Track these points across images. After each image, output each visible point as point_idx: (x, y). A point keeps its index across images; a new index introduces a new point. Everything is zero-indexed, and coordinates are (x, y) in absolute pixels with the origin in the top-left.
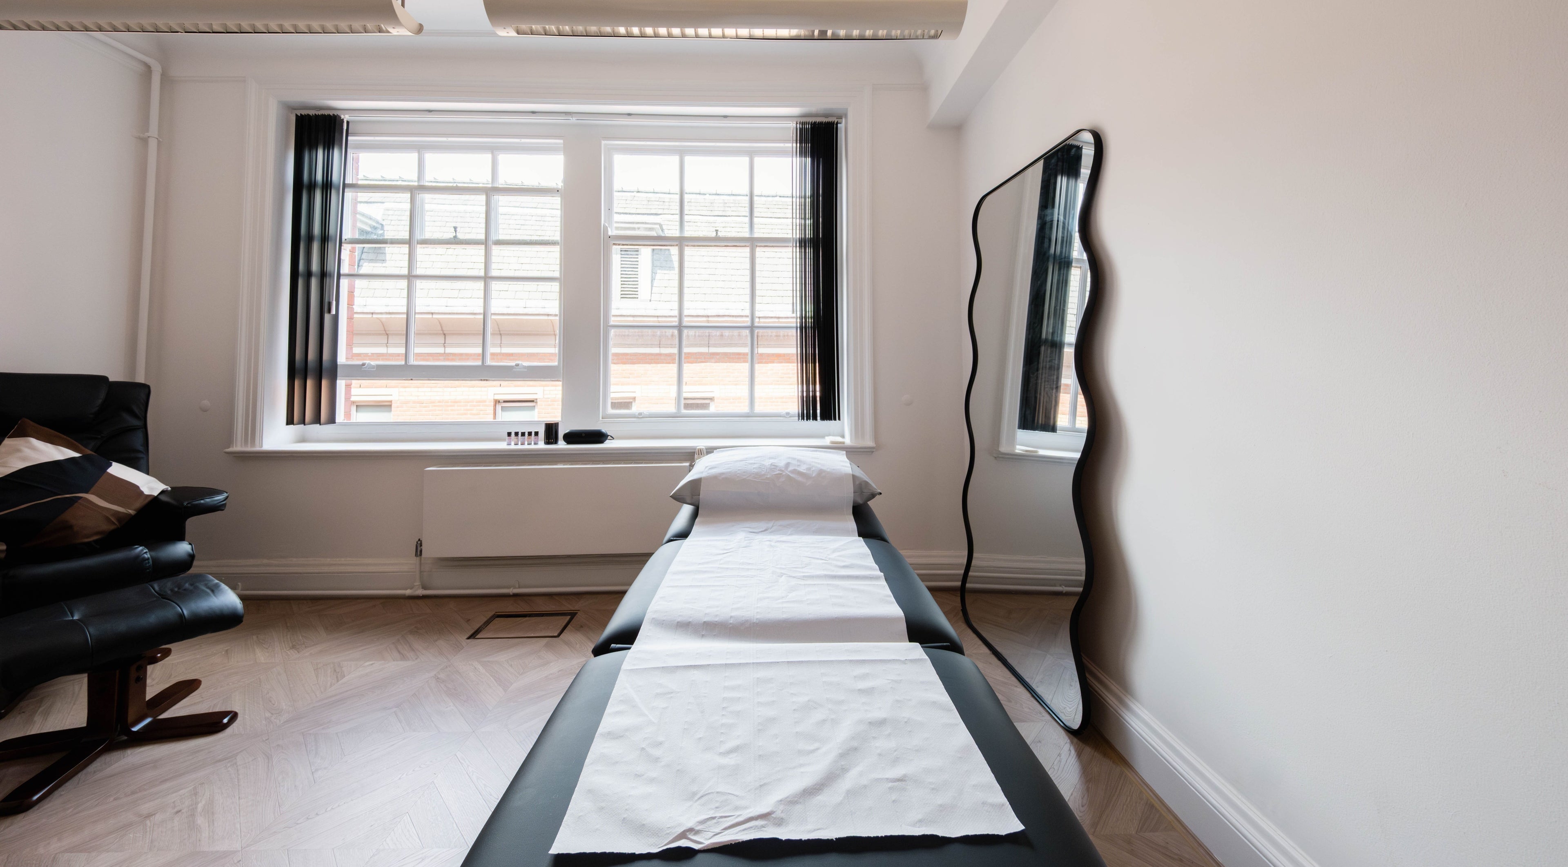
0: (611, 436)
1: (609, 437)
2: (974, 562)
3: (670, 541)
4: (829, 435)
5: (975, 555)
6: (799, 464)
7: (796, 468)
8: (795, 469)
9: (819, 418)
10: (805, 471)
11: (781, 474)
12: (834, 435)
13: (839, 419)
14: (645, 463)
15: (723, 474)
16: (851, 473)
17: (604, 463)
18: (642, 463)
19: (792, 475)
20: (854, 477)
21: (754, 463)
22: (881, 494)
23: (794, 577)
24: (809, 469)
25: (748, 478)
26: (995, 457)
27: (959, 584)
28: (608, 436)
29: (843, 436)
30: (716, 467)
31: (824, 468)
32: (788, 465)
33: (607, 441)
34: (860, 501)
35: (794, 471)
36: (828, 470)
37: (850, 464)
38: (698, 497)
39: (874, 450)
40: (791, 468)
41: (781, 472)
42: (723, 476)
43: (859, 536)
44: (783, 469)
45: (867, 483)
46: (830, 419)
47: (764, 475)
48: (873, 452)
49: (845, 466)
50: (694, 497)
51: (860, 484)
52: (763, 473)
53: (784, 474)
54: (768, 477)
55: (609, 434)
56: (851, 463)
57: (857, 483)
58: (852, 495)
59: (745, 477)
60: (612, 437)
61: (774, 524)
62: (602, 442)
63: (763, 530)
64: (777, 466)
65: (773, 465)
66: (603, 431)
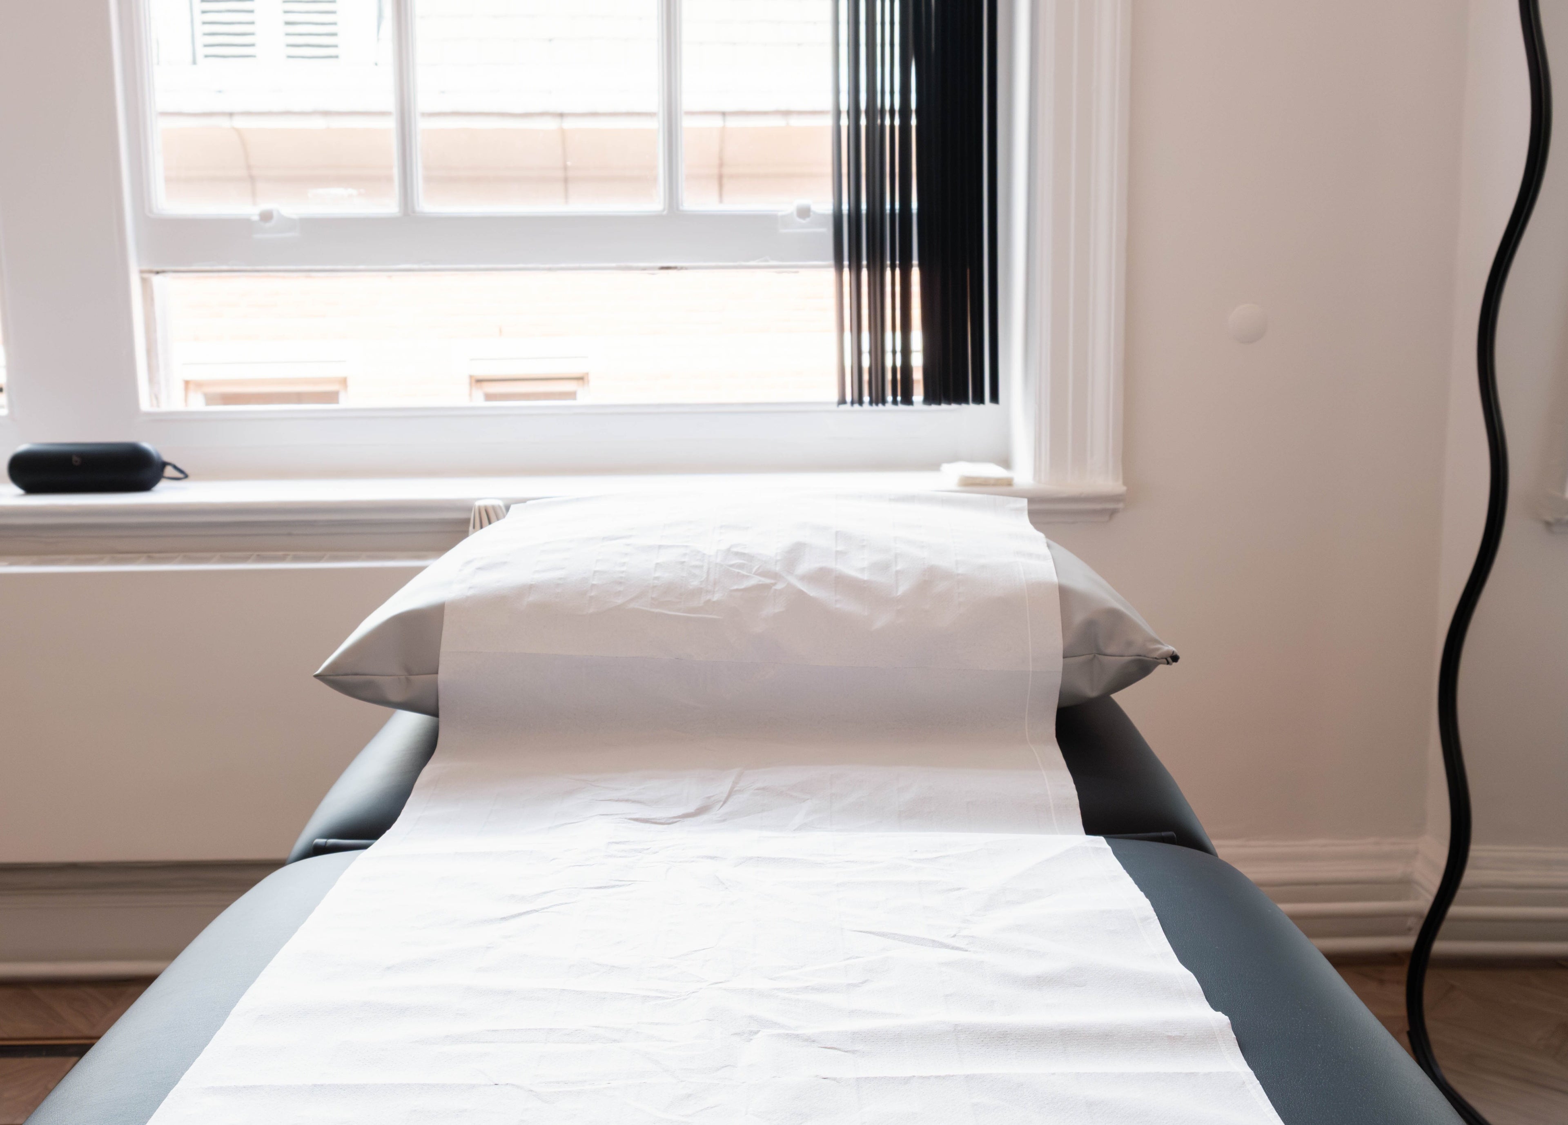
0: (175, 467)
1: (169, 471)
2: (1470, 876)
3: (316, 851)
4: (954, 458)
5: (1476, 851)
6: (840, 548)
7: (830, 564)
8: (822, 569)
9: (918, 395)
10: (865, 577)
11: (767, 587)
12: (972, 459)
13: (995, 398)
14: (296, 559)
15: (530, 588)
16: (1055, 579)
17: (151, 560)
18: (282, 559)
19: (812, 592)
20: (1065, 593)
21: (660, 547)
22: (1175, 658)
23: (810, 1040)
24: (884, 567)
25: (632, 605)
26: (1548, 524)
27: (1408, 942)
28: (164, 464)
29: (1006, 462)
30: (505, 563)
31: (945, 562)
32: (794, 553)
33: (162, 485)
34: (1090, 690)
35: (820, 577)
36: (961, 570)
37: (1049, 546)
38: (431, 677)
39: (1121, 506)
40: (806, 566)
41: (768, 581)
42: (532, 598)
43: (1091, 828)
44: (778, 568)
45: (1115, 616)
46: (960, 397)
47: (697, 592)
48: (1113, 513)
49: (1030, 555)
50: (417, 679)
51: (1090, 625)
52: (695, 583)
53: (780, 586)
54: (716, 597)
55: (166, 458)
56: (1051, 542)
57: (1079, 618)
58: (1058, 663)
59: (619, 601)
60: (181, 471)
61: (735, 783)
62: (145, 486)
63: (691, 809)
64: (751, 558)
65: (737, 554)
66: (147, 445)
